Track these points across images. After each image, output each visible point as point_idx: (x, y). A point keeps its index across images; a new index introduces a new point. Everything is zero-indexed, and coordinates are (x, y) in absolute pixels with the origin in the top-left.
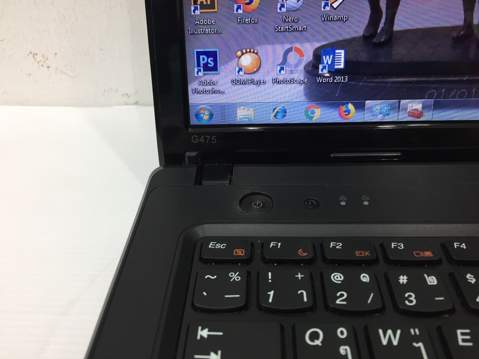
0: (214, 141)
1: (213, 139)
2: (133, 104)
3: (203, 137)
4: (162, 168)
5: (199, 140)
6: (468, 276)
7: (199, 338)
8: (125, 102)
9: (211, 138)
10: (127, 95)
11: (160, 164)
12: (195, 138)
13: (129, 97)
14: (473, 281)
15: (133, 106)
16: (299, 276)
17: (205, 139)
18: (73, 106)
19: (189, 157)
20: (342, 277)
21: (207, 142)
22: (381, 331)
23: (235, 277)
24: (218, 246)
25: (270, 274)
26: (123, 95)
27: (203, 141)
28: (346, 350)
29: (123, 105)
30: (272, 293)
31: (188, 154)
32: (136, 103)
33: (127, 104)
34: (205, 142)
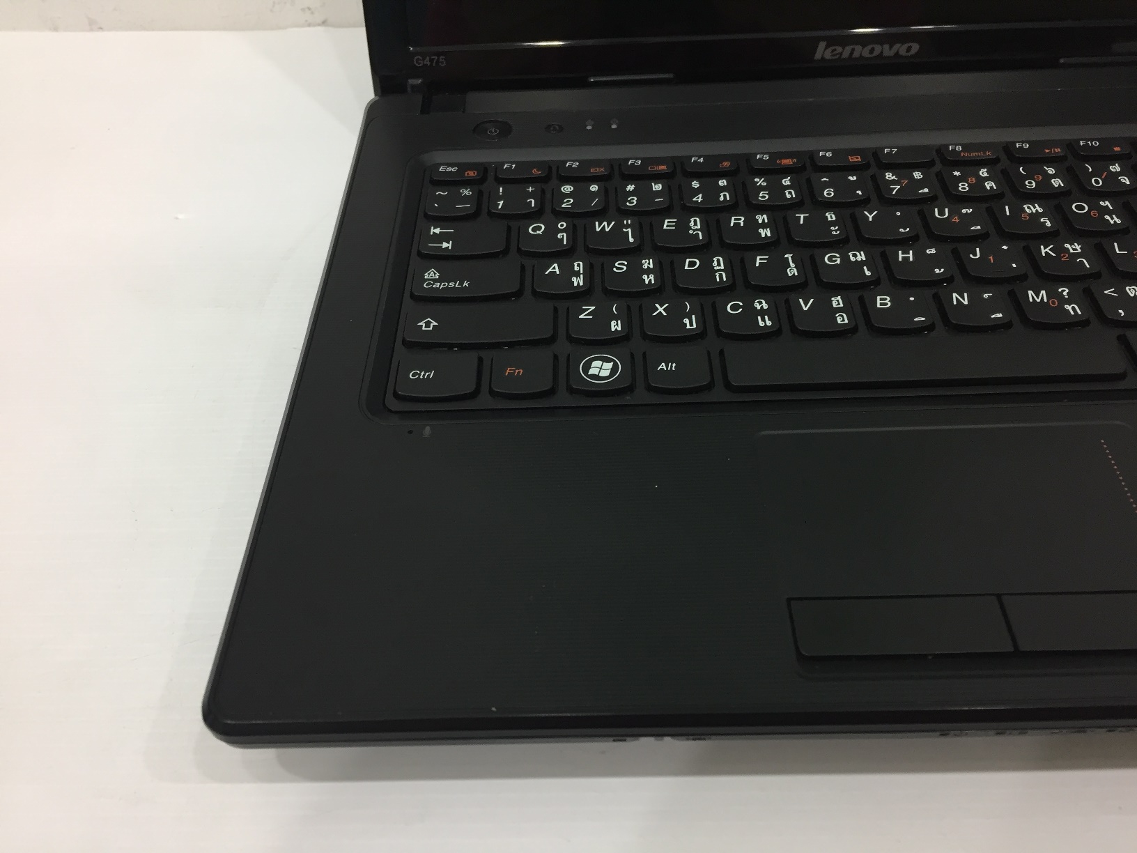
0: (442, 63)
1: (441, 60)
2: (319, 25)
3: (428, 58)
4: (377, 98)
5: (423, 62)
7: (432, 233)
8: (306, 21)
9: (438, 59)
10: (309, 9)
11: (376, 95)
12: (418, 59)
13: (312, 13)
14: (698, 186)
15: (319, 28)
16: (530, 189)
17: (431, 60)
18: (225, 29)
19: (413, 87)
20: (572, 188)
21: (434, 65)
22: (597, 223)
23: (466, 192)
24: (449, 169)
25: (501, 189)
26: (303, 10)
27: (429, 63)
28: (563, 236)
29: (302, 26)
30: (501, 203)
31: (411, 81)
32: (324, 23)
33: (309, 25)
34: (431, 65)
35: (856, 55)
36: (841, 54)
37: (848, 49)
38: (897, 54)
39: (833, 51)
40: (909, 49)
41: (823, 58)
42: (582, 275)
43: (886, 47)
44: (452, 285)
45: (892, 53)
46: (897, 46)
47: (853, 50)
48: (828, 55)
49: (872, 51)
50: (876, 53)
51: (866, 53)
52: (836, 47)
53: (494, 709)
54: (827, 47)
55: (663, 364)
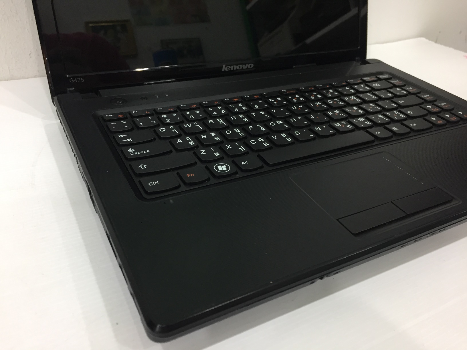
0: (83, 80)
3: (76, 79)
5: (74, 81)
6: (210, 109)
7: (120, 137)
9: (81, 79)
12: (71, 80)
14: (212, 110)
16: (150, 118)
17: (78, 80)
19: (70, 91)
20: (166, 116)
21: (79, 81)
22: (184, 125)
23: (124, 122)
24: (110, 116)
25: (138, 119)
27: (76, 81)
28: (175, 130)
30: (141, 123)
31: (69, 89)
34: (78, 81)
35: (235, 69)
36: (230, 69)
37: (232, 67)
38: (247, 68)
39: (228, 68)
40: (251, 66)
41: (225, 70)
42: (192, 141)
43: (244, 65)
44: (142, 152)
45: (246, 67)
46: (247, 65)
47: (234, 67)
48: (226, 70)
49: (240, 67)
50: (241, 68)
51: (238, 67)
52: (229, 67)
53: (271, 282)
54: (226, 67)
55: (243, 162)
